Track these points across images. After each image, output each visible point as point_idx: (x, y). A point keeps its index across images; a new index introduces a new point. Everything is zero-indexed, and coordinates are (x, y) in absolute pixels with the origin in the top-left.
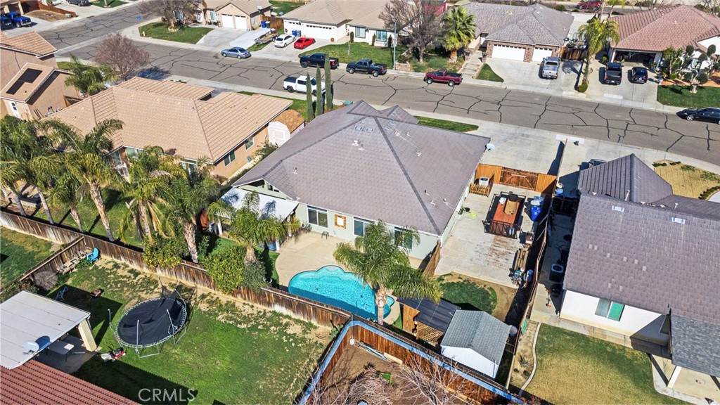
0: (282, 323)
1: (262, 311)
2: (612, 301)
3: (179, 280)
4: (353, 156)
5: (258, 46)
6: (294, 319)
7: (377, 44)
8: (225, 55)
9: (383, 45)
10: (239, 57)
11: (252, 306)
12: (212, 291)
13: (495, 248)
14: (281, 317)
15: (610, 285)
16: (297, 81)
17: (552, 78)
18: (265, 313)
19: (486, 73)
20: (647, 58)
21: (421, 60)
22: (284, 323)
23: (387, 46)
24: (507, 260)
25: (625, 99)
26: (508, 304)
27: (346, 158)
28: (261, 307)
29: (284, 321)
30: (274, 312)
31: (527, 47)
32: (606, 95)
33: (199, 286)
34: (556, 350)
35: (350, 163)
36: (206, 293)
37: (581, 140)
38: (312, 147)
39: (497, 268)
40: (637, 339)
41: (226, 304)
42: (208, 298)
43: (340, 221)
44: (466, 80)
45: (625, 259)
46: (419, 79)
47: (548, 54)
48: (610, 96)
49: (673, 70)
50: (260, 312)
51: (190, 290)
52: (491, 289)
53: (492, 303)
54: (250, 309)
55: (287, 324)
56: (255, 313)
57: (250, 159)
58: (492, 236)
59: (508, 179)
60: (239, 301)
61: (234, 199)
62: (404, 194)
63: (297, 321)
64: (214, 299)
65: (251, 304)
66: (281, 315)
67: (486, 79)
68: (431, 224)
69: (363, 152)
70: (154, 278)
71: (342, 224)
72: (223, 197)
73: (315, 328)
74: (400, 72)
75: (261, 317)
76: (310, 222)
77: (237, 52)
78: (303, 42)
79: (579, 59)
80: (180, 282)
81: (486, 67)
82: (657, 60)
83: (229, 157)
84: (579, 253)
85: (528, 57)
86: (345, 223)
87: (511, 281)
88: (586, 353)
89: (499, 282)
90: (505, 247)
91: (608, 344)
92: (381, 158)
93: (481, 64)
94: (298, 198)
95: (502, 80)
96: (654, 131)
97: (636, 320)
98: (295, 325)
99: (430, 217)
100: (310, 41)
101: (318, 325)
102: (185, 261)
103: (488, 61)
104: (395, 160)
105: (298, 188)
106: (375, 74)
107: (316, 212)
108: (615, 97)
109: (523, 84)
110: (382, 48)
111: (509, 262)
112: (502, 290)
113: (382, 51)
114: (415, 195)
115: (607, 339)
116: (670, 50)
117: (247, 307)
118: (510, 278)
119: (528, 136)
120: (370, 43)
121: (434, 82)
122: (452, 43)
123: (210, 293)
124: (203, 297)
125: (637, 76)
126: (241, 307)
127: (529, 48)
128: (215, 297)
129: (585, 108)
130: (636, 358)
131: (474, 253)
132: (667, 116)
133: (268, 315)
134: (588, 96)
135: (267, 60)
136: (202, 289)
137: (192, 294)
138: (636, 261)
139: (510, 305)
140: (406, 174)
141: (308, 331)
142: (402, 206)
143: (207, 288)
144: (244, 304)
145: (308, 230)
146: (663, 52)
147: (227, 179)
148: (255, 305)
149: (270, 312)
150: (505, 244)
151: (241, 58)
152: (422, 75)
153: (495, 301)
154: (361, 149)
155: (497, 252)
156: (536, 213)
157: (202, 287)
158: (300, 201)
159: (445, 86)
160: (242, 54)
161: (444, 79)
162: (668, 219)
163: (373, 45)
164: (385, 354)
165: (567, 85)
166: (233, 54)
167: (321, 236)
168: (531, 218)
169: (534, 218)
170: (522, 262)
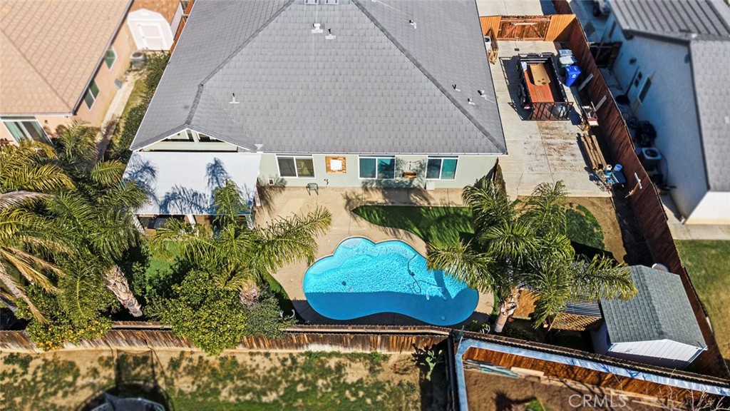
0: (329, 369)
1: (287, 356)
3: (115, 347)
4: (321, 52)
6: (346, 355)
11: (267, 355)
12: (187, 349)
13: (549, 141)
14: (323, 358)
18: (294, 360)
22: (333, 366)
24: (573, 155)
26: (613, 224)
27: (312, 58)
28: (284, 352)
29: (332, 363)
30: (309, 354)
33: (157, 348)
34: (714, 278)
35: (321, 65)
36: (176, 356)
38: (244, 50)
39: (568, 172)
41: (222, 365)
42: (184, 363)
43: (336, 165)
50: (285, 360)
51: (143, 360)
52: (580, 207)
53: (595, 230)
54: (266, 360)
55: (339, 367)
56: (278, 364)
57: (119, 83)
58: (533, 124)
60: (241, 354)
61: (147, 175)
62: (428, 99)
63: (353, 357)
64: (196, 362)
65: (262, 351)
66: (323, 354)
68: (486, 138)
69: (335, 41)
70: (62, 358)
71: (340, 168)
72: (126, 176)
73: (386, 358)
75: (291, 369)
76: (282, 175)
80: (118, 351)
83: (90, 93)
86: (344, 165)
87: (598, 188)
89: (584, 193)
90: (560, 136)
92: (368, 45)
94: (259, 146)
98: (353, 364)
99: (480, 128)
101: (388, 353)
102: (120, 323)
104: (393, 46)
105: (251, 129)
107: (292, 160)
111: (577, 158)
112: (593, 204)
114: (444, 97)
117: (258, 358)
118: (593, 183)
123: (183, 353)
124: (174, 364)
126: (249, 362)
128: (195, 357)
131: (528, 157)
133: (301, 360)
136: (164, 352)
137: (152, 366)
139: (618, 225)
140: (418, 66)
141: (377, 368)
142: (432, 121)
143: (174, 348)
144: (251, 354)
145: (281, 187)
147: (99, 129)
148: (271, 351)
149: (302, 354)
150: (556, 131)
153: (596, 225)
154: (331, 37)
155: (555, 147)
156: (574, 76)
157: (164, 348)
158: (263, 149)
164: (513, 369)
167: (306, 191)
168: (565, 85)
169: (571, 82)
170: (597, 156)
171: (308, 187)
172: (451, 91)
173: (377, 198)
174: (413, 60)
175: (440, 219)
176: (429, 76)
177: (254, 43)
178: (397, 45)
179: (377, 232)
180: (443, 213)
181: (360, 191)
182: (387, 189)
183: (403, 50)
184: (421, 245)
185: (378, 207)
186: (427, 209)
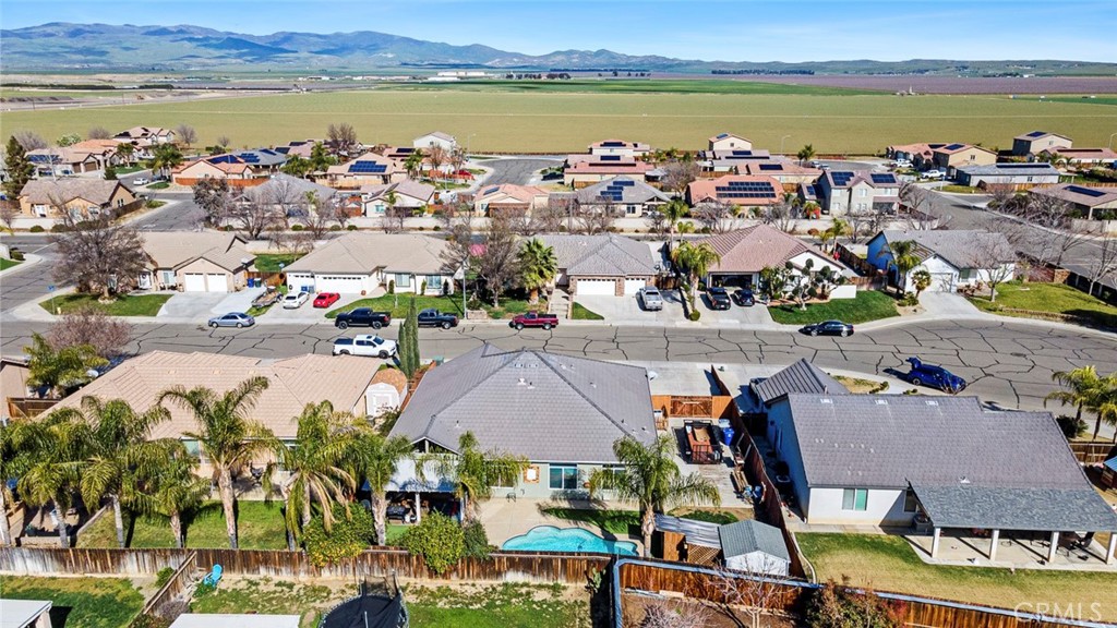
0: (522, 593)
1: (489, 586)
2: (855, 488)
4: (524, 397)
5: (258, 308)
6: (535, 585)
7: (428, 293)
8: (215, 325)
9: (437, 293)
10: (240, 325)
11: (474, 585)
12: (412, 580)
14: (517, 587)
15: (849, 473)
16: (354, 342)
17: (657, 310)
18: (494, 588)
19: (578, 311)
20: (742, 280)
21: (496, 305)
22: (524, 592)
23: (442, 293)
24: (724, 485)
25: (742, 322)
27: (517, 400)
28: (485, 583)
30: (505, 584)
31: (617, 279)
32: (721, 321)
34: (821, 551)
35: (523, 405)
37: (725, 366)
38: (468, 395)
40: (887, 526)
41: (439, 590)
42: (410, 588)
43: (531, 475)
44: (562, 322)
45: (852, 446)
46: (504, 326)
47: (642, 284)
48: (726, 321)
49: (775, 289)
50: (487, 588)
51: (380, 586)
52: (726, 513)
54: (473, 588)
55: (529, 593)
56: (482, 590)
58: (696, 466)
59: (679, 409)
60: (452, 583)
63: (540, 587)
64: (419, 588)
65: (469, 583)
66: (516, 584)
67: (583, 318)
69: (535, 390)
70: (319, 584)
71: (534, 478)
73: (565, 588)
74: (476, 320)
75: (491, 593)
77: (235, 318)
78: (324, 300)
79: (674, 288)
80: (360, 580)
81: (576, 305)
82: (755, 280)
84: (809, 449)
85: (619, 291)
86: (537, 474)
87: (742, 503)
88: (850, 547)
89: (732, 506)
90: (717, 473)
91: (864, 536)
92: (558, 393)
93: (570, 303)
95: (603, 318)
96: (789, 349)
97: (882, 502)
98: (540, 591)
100: (333, 297)
101: (567, 585)
102: (371, 547)
103: (575, 299)
104: (576, 393)
106: (447, 326)
108: (731, 321)
109: (629, 319)
110: (437, 297)
112: (738, 512)
113: (439, 300)
114: (614, 426)
115: (860, 532)
116: (766, 269)
117: (467, 587)
118: (740, 500)
119: (667, 369)
120: (419, 292)
121: (525, 327)
122: (532, 280)
123: (409, 582)
125: (743, 299)
126: (460, 589)
127: (618, 279)
128: (419, 585)
129: (708, 336)
130: (893, 542)
132: (791, 334)
133: (499, 589)
134: (703, 323)
135: (282, 325)
138: (863, 446)
140: (595, 406)
141: (559, 593)
143: (403, 578)
144: (461, 584)
145: (486, 497)
146: (760, 273)
148: (477, 582)
149: (499, 585)
150: (714, 471)
151: (243, 326)
152: (505, 322)
154: (531, 387)
156: (730, 436)
159: (539, 331)
160: (244, 320)
161: (538, 322)
162: (873, 403)
163: (422, 294)
164: (661, 592)
165: (676, 314)
166: (229, 323)
167: (506, 500)
168: (724, 443)
169: (729, 441)
170: (743, 483)
171: (508, 497)
172: (620, 424)
173: (565, 505)
174: (591, 403)
175: (613, 518)
176: (602, 413)
177: (475, 391)
178: (579, 393)
179: (562, 523)
180: (617, 514)
181: (550, 501)
182: (571, 499)
183: (584, 396)
184: (597, 530)
185: (564, 510)
186: (604, 512)
